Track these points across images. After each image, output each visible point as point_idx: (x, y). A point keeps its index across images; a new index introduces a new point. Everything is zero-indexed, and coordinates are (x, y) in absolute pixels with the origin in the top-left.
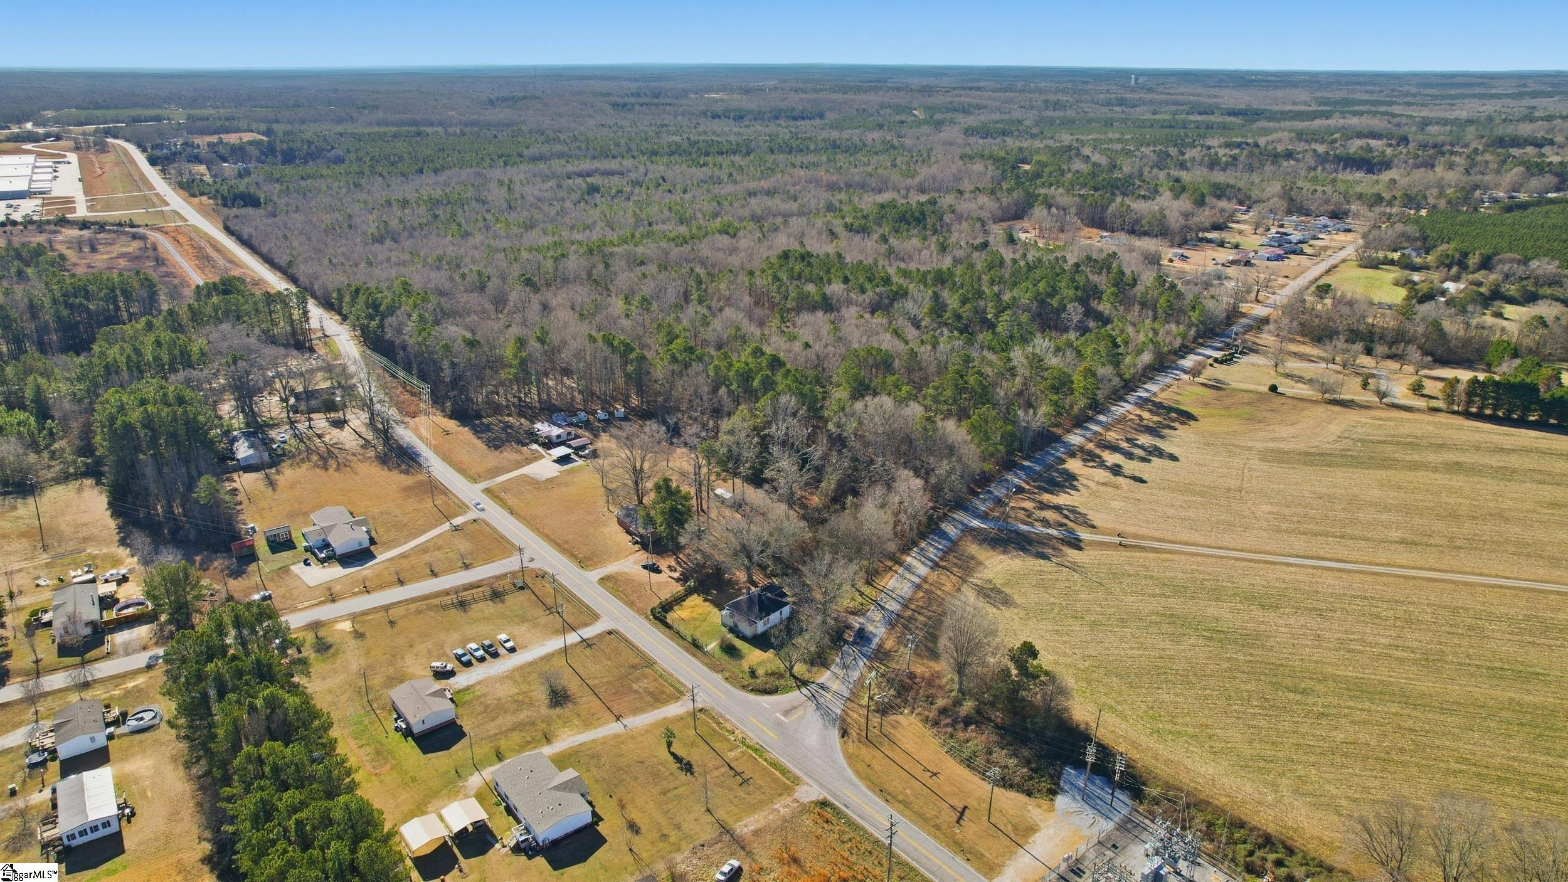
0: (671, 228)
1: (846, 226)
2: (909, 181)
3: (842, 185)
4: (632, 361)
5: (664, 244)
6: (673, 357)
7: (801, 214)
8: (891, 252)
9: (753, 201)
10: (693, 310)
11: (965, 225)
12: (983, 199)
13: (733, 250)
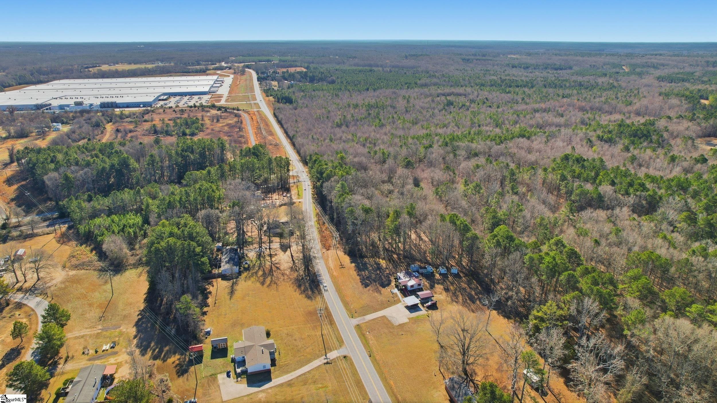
0: (491, 129)
1: (598, 137)
2: (630, 108)
3: (588, 109)
4: (468, 239)
5: (488, 143)
6: (498, 242)
7: (566, 126)
8: (633, 159)
9: (537, 115)
10: (510, 198)
11: (679, 141)
12: (686, 124)
13: (530, 151)
